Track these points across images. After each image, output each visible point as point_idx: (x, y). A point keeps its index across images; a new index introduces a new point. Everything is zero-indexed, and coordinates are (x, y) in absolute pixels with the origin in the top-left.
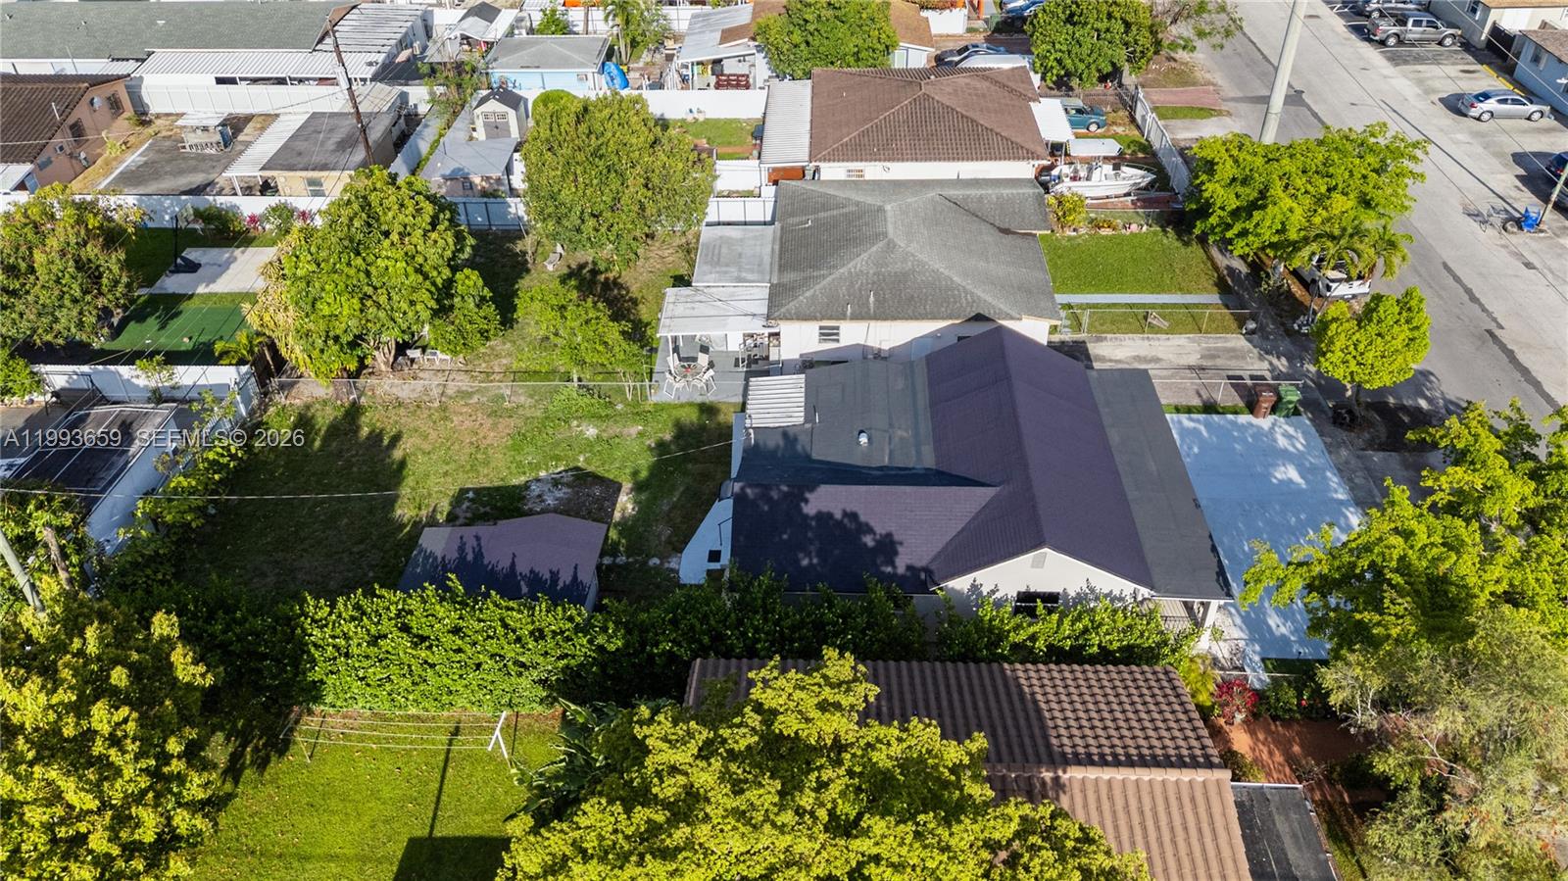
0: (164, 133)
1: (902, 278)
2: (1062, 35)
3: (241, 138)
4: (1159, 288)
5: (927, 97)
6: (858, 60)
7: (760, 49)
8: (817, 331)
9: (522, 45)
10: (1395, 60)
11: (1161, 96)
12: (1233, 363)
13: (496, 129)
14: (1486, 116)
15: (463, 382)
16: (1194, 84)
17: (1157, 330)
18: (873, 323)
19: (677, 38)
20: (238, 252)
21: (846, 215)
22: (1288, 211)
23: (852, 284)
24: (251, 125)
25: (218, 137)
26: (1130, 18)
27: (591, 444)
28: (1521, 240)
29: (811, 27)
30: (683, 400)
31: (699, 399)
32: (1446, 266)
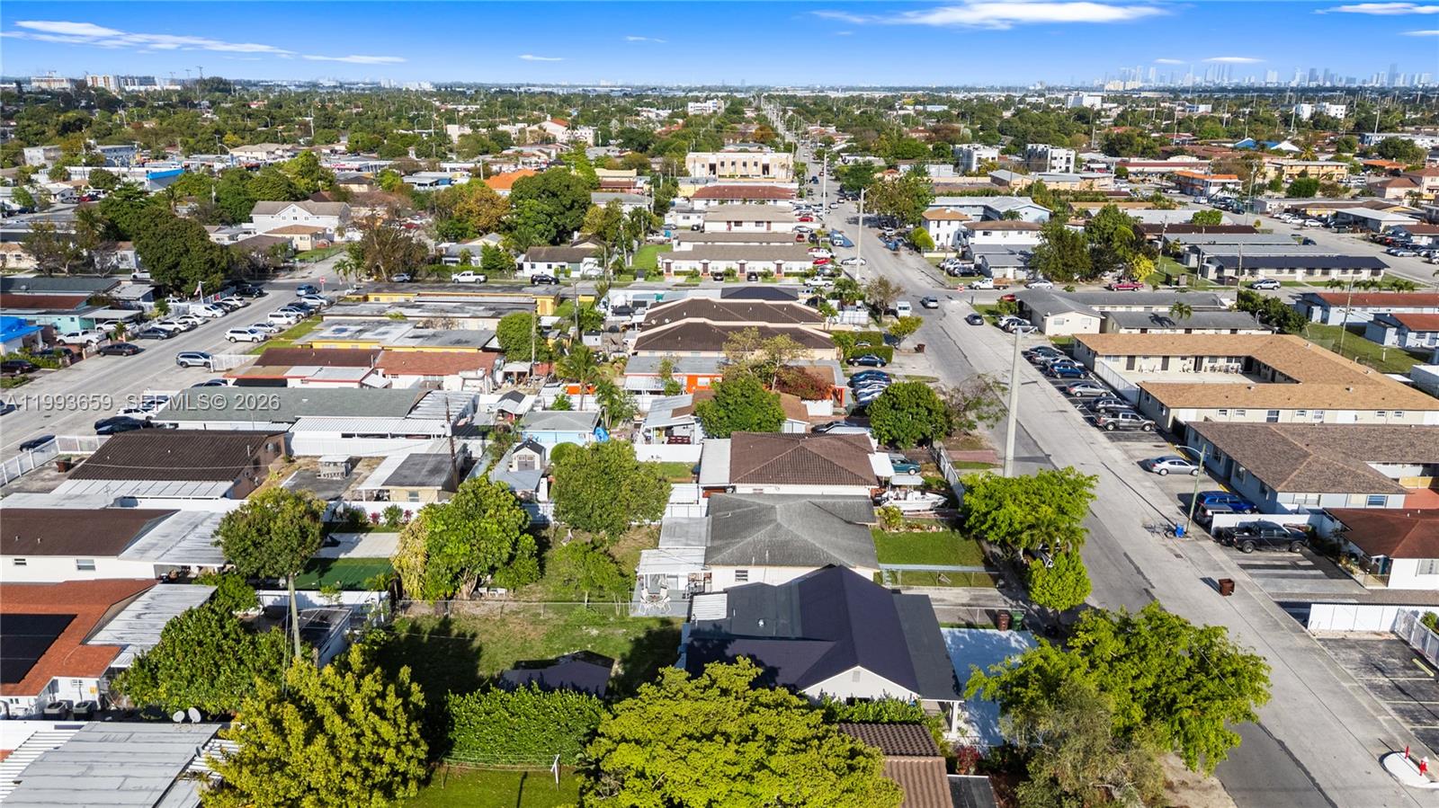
0: (304, 468)
1: (785, 544)
2: (890, 416)
3: (355, 471)
4: (947, 563)
5: (803, 448)
6: (760, 428)
7: (697, 421)
8: (734, 574)
9: (541, 417)
10: (1112, 438)
11: (957, 455)
12: (989, 603)
13: (526, 465)
14: (1164, 472)
15: (514, 606)
16: (980, 449)
17: (946, 585)
18: (768, 568)
19: (641, 414)
20: (362, 536)
21: (752, 511)
22: (1015, 513)
23: (755, 547)
24: (360, 463)
25: (343, 470)
26: (930, 407)
27: (595, 639)
28: (1176, 543)
29: (731, 408)
30: (651, 616)
31: (661, 616)
32: (1125, 554)
